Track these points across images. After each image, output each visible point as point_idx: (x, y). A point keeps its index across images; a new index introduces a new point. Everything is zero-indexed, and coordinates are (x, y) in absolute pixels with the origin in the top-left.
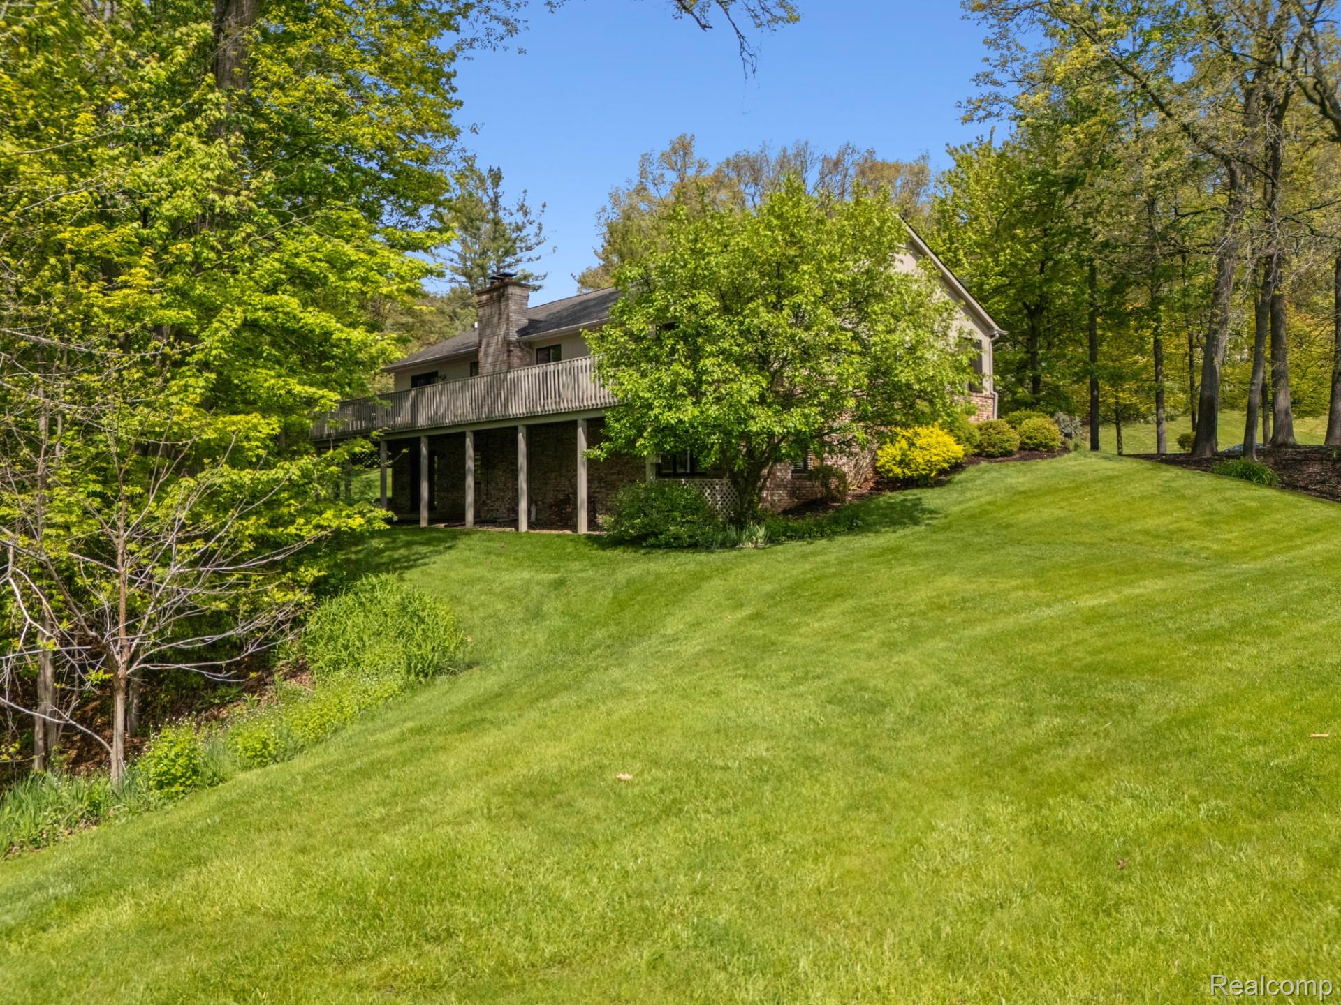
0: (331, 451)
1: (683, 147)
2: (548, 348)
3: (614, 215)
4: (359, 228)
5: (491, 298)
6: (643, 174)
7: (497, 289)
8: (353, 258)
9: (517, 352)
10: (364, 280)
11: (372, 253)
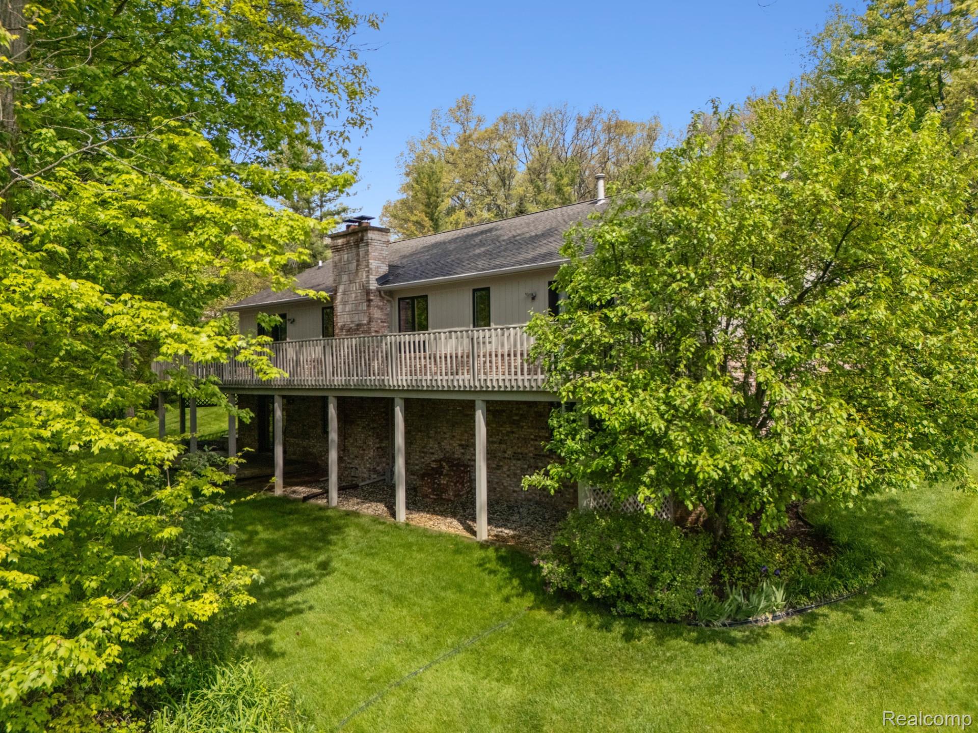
0: (169, 488)
1: (465, 106)
2: (413, 299)
3: (410, 159)
4: (208, 163)
5: (348, 243)
6: (434, 126)
7: (354, 233)
8: (197, 212)
9: (376, 300)
10: (217, 249)
11: (230, 204)
